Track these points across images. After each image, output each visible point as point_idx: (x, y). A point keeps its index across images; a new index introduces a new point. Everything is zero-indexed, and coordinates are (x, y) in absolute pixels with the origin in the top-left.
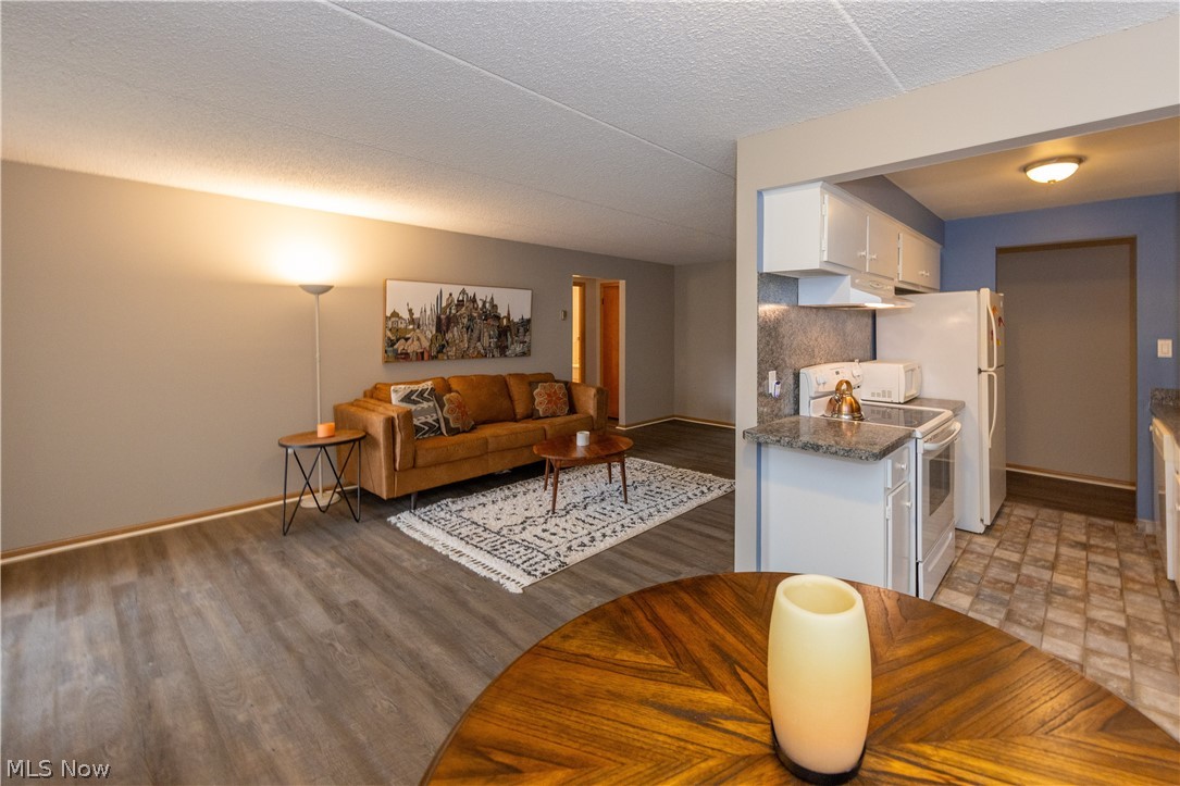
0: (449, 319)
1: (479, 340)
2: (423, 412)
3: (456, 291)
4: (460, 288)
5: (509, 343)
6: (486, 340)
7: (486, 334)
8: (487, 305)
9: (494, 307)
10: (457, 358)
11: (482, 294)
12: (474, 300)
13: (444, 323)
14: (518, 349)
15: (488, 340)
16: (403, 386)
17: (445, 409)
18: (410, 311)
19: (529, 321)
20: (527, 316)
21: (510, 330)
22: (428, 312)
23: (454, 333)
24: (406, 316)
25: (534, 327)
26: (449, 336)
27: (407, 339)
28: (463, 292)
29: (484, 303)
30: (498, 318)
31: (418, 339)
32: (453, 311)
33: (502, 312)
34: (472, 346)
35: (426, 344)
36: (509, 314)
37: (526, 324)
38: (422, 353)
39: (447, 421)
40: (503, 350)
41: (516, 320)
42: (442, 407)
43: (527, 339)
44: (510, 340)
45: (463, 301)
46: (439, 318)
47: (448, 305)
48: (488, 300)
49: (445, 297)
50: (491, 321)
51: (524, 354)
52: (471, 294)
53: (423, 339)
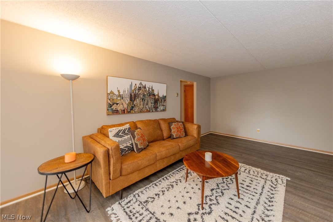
0: (135, 95)
1: (147, 105)
2: (125, 141)
3: (138, 83)
4: (139, 82)
5: (158, 106)
6: (150, 104)
7: (150, 102)
8: (150, 90)
9: (153, 90)
10: (139, 113)
11: (148, 85)
12: (145, 87)
13: (133, 97)
14: (162, 108)
15: (151, 104)
16: (115, 128)
17: (136, 138)
18: (119, 91)
19: (165, 97)
20: (165, 95)
21: (159, 100)
22: (126, 92)
23: (137, 101)
24: (117, 93)
25: (167, 99)
26: (135, 103)
27: (117, 104)
28: (141, 84)
29: (149, 88)
30: (154, 95)
31: (122, 104)
32: (137, 92)
33: (156, 93)
34: (145, 107)
35: (126, 106)
36: (158, 94)
37: (164, 98)
38: (124, 110)
39: (136, 145)
40: (156, 108)
41: (161, 96)
42: (134, 138)
43: (165, 104)
44: (159, 104)
45: (141, 87)
46: (131, 95)
47: (135, 89)
48: (150, 88)
49: (133, 85)
50: (151, 96)
51: (164, 110)
52: (144, 85)
53: (124, 104)
